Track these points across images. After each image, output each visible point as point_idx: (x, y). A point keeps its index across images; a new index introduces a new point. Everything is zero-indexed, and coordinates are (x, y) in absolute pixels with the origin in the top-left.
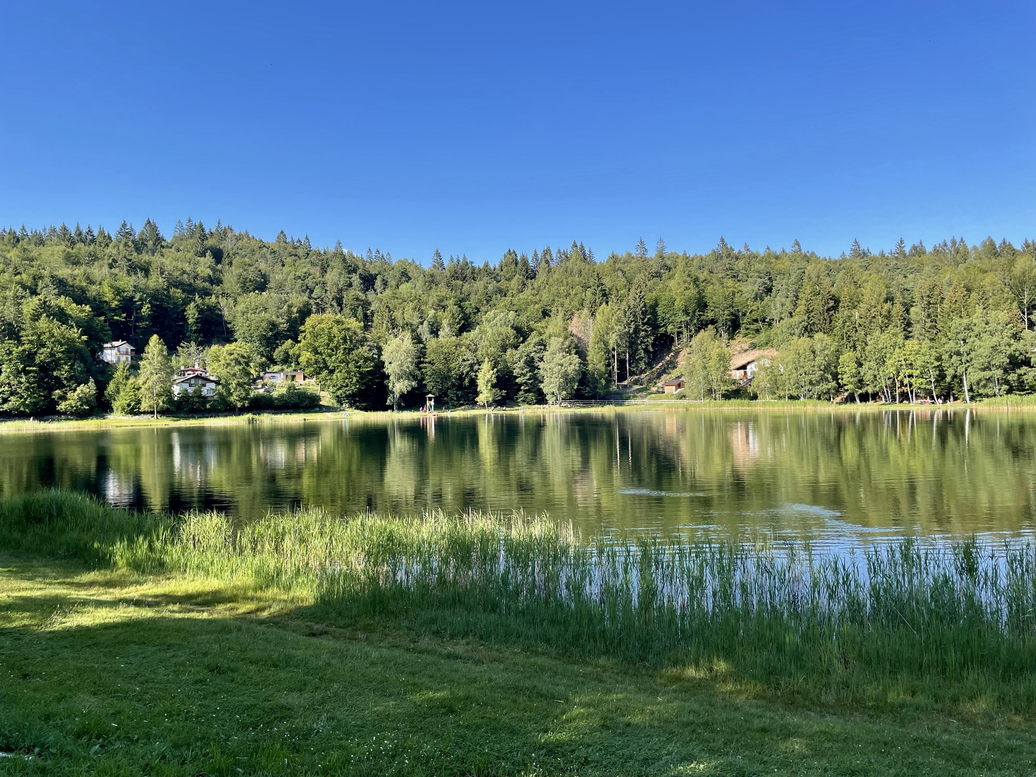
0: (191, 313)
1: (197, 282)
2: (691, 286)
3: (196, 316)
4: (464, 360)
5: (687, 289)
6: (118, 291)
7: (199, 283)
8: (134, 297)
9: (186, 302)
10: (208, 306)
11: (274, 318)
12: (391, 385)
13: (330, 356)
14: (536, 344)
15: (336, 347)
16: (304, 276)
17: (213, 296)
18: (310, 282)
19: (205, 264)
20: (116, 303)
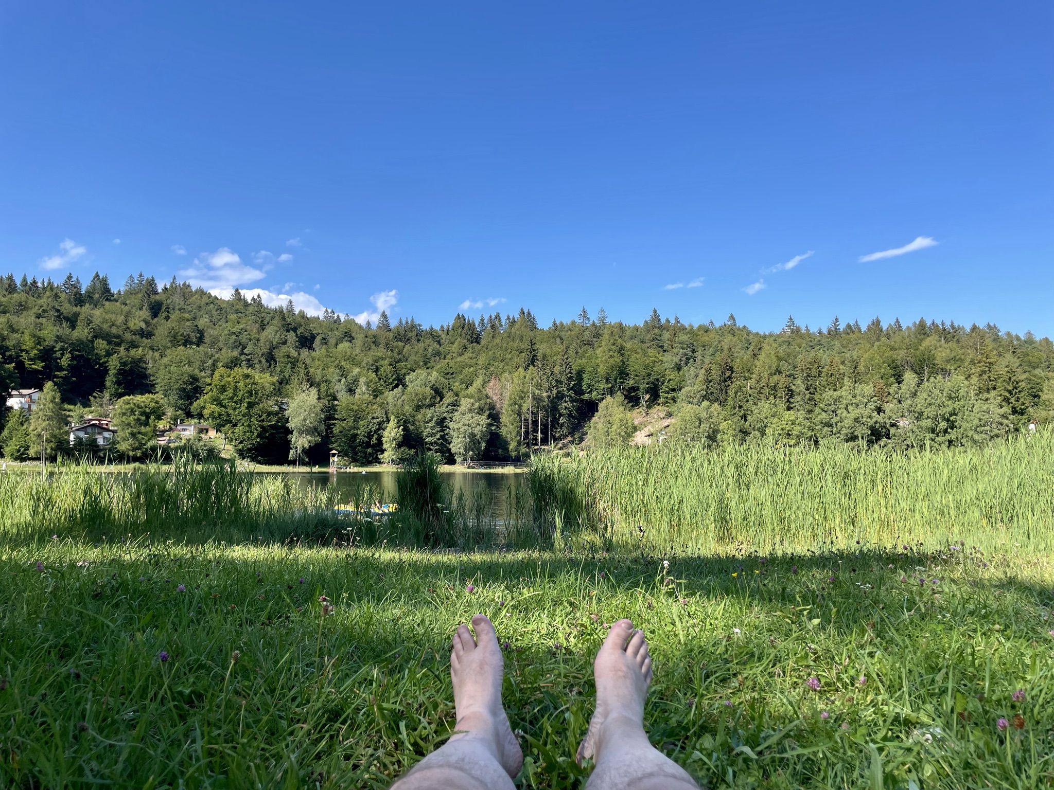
0: (113, 364)
1: (126, 334)
2: (615, 354)
3: (118, 367)
4: (373, 418)
5: (611, 356)
6: (39, 341)
7: (128, 336)
8: (54, 347)
9: (109, 354)
10: (132, 359)
11: (197, 371)
12: (293, 440)
13: (234, 409)
14: (449, 405)
15: (241, 400)
16: (240, 333)
17: (141, 349)
18: (244, 338)
19: (140, 317)
20: (36, 352)
